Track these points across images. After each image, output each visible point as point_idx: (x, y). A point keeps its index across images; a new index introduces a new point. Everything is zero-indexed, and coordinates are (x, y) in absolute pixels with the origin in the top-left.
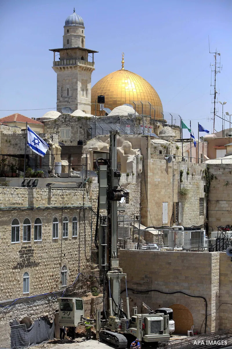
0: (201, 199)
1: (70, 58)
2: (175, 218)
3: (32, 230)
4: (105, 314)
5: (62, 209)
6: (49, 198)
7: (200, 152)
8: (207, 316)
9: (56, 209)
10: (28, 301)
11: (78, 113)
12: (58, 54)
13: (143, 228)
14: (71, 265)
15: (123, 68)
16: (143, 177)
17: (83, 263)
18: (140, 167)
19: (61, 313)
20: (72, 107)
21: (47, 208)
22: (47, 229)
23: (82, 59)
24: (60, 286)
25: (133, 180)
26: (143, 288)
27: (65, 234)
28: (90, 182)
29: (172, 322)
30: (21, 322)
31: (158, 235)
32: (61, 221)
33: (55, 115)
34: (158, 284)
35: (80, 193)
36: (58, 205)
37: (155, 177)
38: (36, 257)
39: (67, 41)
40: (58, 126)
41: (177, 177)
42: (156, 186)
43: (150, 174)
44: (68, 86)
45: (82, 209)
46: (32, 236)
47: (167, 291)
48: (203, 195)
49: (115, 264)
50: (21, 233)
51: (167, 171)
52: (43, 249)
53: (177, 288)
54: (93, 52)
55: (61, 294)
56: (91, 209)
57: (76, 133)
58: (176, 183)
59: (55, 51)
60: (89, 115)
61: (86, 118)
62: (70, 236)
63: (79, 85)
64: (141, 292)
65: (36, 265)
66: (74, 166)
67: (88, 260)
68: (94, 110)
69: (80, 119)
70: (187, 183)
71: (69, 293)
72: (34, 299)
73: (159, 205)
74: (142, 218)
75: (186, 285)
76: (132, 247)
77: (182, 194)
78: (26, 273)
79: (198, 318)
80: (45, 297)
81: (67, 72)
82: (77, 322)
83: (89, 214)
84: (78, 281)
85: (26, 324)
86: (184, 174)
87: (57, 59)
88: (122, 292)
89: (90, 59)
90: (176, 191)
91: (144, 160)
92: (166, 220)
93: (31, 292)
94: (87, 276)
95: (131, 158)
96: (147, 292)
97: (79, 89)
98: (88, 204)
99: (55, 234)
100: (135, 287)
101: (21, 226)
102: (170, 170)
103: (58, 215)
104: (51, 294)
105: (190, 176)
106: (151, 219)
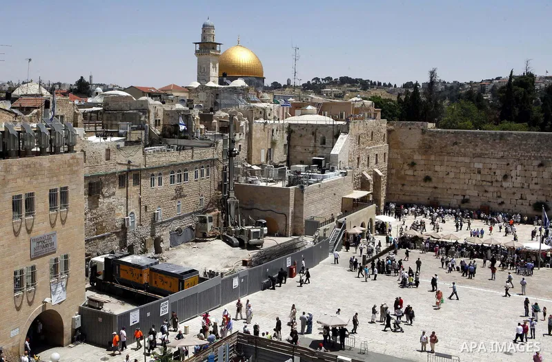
0: (285, 145)
1: (206, 48)
2: (268, 157)
3: (183, 176)
4: (226, 224)
5: (200, 162)
6: (193, 156)
7: (285, 111)
8: (286, 225)
9: (197, 162)
10: (179, 218)
11: (210, 84)
12: (198, 45)
13: (249, 166)
14: (206, 194)
15: (239, 44)
16: (249, 135)
17: (213, 192)
18: (248, 129)
19: (200, 224)
20: (207, 79)
21: (192, 162)
22: (191, 174)
23: (213, 49)
24: (199, 207)
25: (243, 137)
26: (249, 207)
27: (202, 175)
28: (217, 143)
29: (266, 228)
30: (176, 231)
31: (257, 170)
32: (200, 168)
33: (196, 84)
34: (258, 205)
35: (211, 150)
36: (198, 159)
37: (256, 135)
38: (185, 192)
39: (204, 37)
40: (198, 92)
41: (271, 133)
42: (258, 140)
43: (254, 133)
44: (204, 66)
45: (213, 160)
46: (183, 180)
47: (263, 209)
48: (286, 142)
49: (232, 195)
50: (176, 178)
51: (264, 130)
52: (189, 186)
53: (269, 208)
54: (220, 44)
55: (199, 212)
56: (217, 159)
57: (209, 96)
58: (270, 137)
59: (196, 43)
60: (217, 85)
61: (215, 88)
62: (205, 177)
63: (211, 65)
64: (247, 209)
65: (185, 196)
66: (208, 128)
67: (216, 190)
68: (221, 82)
69: (211, 88)
70: (277, 136)
71: (205, 211)
72: (183, 217)
73: (259, 151)
74: (249, 160)
75: (274, 206)
76: (242, 181)
77: (273, 143)
78: (179, 202)
79: (281, 226)
80: (191, 214)
81: (204, 57)
82: (209, 229)
83: (217, 162)
84: (210, 202)
85: (179, 231)
86: (275, 130)
87: (198, 49)
88: (236, 208)
89: (218, 49)
90: (270, 142)
91: (250, 125)
92: (263, 160)
93: (181, 213)
94: (215, 199)
95: (242, 123)
96: (251, 209)
97: (211, 68)
98: (216, 157)
99: (196, 177)
100: (244, 206)
101: (176, 174)
102: (266, 130)
103: (197, 165)
104: (194, 213)
105: (278, 132)
106: (254, 159)
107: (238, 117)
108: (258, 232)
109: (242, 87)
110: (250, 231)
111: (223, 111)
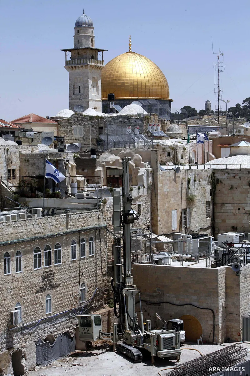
0: (208, 203)
1: (81, 57)
2: (183, 221)
3: (53, 255)
4: (121, 327)
5: (79, 232)
6: (67, 224)
7: (206, 151)
8: (214, 326)
9: (74, 233)
10: (50, 320)
11: (90, 112)
12: (69, 53)
13: (154, 236)
14: (89, 282)
15: (130, 50)
16: (153, 189)
17: (100, 278)
18: (150, 179)
19: (81, 329)
20: (84, 105)
21: (66, 233)
22: (66, 252)
23: (93, 58)
24: (79, 303)
25: (144, 192)
26: (156, 300)
27: (82, 253)
28: (104, 203)
29: (183, 332)
30: (45, 340)
31: (167, 243)
32: (79, 243)
33: (68, 113)
34: (170, 297)
35: (95, 213)
36: (75, 229)
37: (163, 188)
38: (56, 280)
39: (78, 41)
40: (72, 125)
41: (185, 185)
42: (166, 196)
43: (159, 185)
44: (79, 84)
45: (98, 229)
46: (53, 261)
47: (178, 303)
48: (209, 198)
49: (130, 281)
50: (43, 259)
51: (175, 181)
52: (63, 271)
53: (187, 301)
54: (102, 51)
55: (80, 310)
56: (105, 228)
57: (89, 131)
58: (184, 191)
59: (66, 51)
60: (100, 114)
61: (97, 117)
62: (87, 255)
63: (90, 83)
64: (154, 304)
65: (57, 286)
66: (88, 180)
67: (104, 275)
68: (106, 109)
69: (91, 118)
70: (195, 190)
71: (89, 308)
72: (56, 318)
73: (168, 213)
74: (153, 227)
75: (195, 298)
76: (144, 260)
77: (190, 201)
78: (48, 295)
79: (206, 327)
80: (66, 314)
81: (78, 71)
82: (96, 336)
83: (104, 233)
84: (96, 295)
85: (49, 340)
86: (192, 181)
87: (69, 59)
88: (137, 303)
89: (100, 58)
90: (184, 198)
91: (154, 173)
92: (175, 226)
93: (53, 312)
94: (104, 289)
95: (142, 171)
96: (159, 304)
97: (90, 87)
98: (103, 224)
99: (73, 255)
100: (148, 299)
101: (42, 252)
102: (178, 180)
103: (75, 238)
104: (72, 311)
105: (197, 182)
106: (161, 227)
107: (136, 161)
108: (172, 338)
109: (139, 115)
110: (158, 337)
111: (111, 152)
